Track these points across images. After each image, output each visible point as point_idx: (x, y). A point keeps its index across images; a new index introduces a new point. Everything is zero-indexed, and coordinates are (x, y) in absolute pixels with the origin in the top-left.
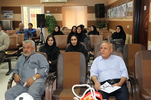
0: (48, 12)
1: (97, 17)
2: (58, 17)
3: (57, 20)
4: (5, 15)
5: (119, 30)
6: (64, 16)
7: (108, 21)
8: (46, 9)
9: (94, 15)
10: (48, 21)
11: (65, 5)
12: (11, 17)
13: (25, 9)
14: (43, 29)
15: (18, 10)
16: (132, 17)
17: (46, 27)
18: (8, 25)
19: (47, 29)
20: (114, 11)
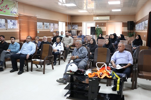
0: (98, 25)
1: (128, 29)
2: (104, 29)
3: (103, 30)
4: (73, 27)
5: (138, 38)
6: (107, 28)
7: (136, 32)
8: (96, 24)
9: (126, 28)
10: (97, 31)
11: (108, 21)
12: (76, 28)
13: (84, 24)
14: (94, 36)
15: (80, 25)
16: (147, 30)
17: (96, 35)
18: (74, 33)
19: (96, 36)
20: (138, 26)
